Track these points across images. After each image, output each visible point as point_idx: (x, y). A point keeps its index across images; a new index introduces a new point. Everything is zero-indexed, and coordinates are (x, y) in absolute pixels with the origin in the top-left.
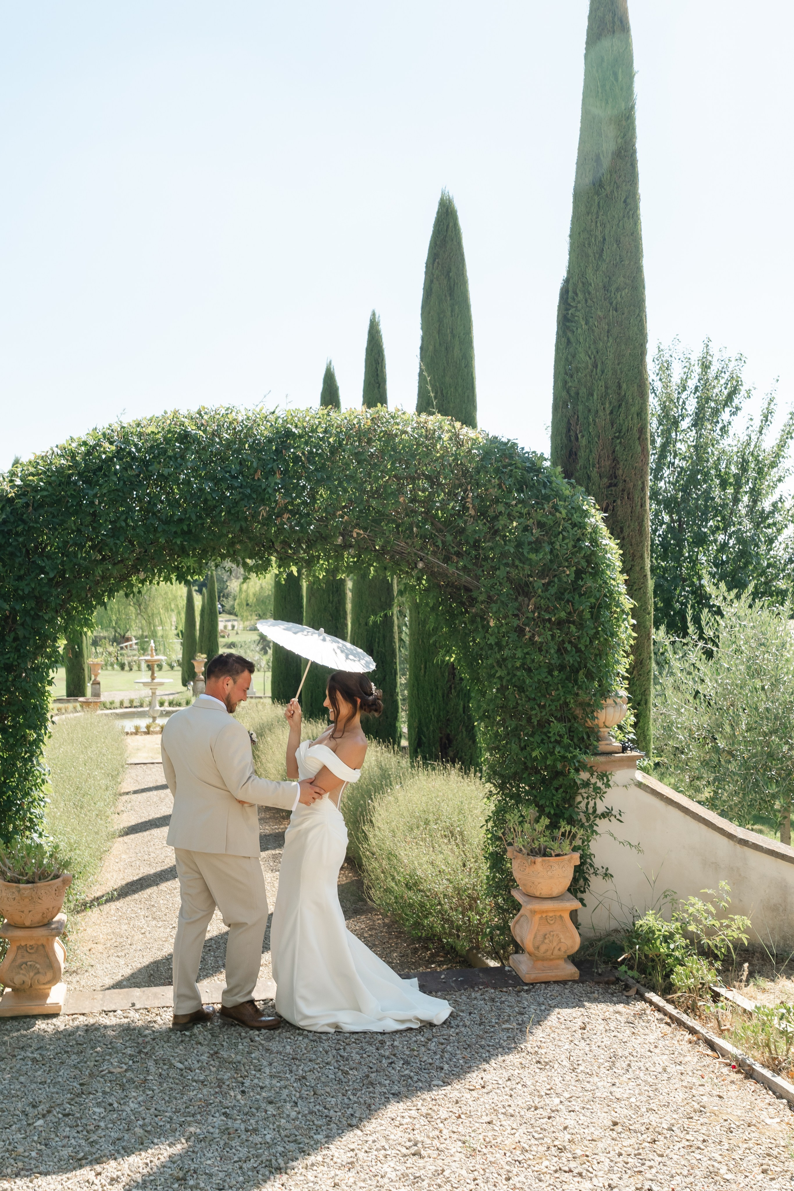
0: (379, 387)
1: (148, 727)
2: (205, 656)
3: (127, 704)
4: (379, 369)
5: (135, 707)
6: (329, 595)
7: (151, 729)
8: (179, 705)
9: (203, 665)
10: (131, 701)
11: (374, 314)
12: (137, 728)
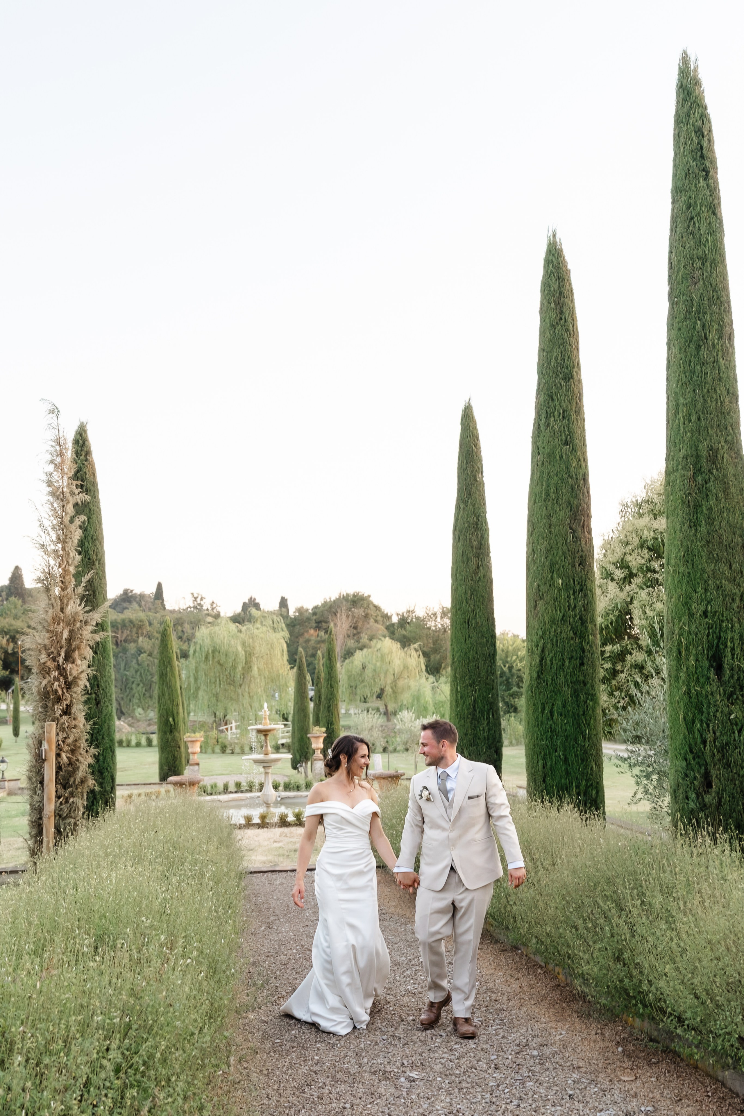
0: (706, 178)
1: (263, 817)
2: (324, 729)
3: (232, 788)
4: (705, 144)
5: (242, 792)
6: (569, 597)
7: (267, 821)
8: (298, 788)
9: (321, 740)
10: (238, 785)
11: (685, 59)
12: (248, 819)
